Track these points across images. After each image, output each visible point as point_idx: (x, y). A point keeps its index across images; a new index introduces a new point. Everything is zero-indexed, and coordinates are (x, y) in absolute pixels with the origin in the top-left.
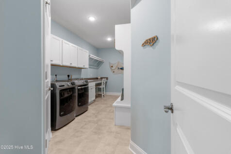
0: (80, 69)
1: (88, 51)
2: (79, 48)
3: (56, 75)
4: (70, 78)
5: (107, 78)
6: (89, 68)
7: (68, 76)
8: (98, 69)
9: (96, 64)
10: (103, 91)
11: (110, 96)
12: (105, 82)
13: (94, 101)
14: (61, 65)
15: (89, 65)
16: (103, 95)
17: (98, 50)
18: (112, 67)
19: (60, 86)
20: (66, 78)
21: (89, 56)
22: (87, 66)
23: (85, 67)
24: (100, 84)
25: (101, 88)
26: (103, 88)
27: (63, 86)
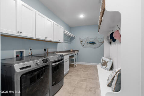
0: (56, 43)
1: (63, 28)
2: (55, 23)
3: (31, 49)
4: (46, 51)
5: (78, 51)
6: (64, 42)
7: (45, 50)
8: (70, 43)
9: (69, 39)
10: (75, 61)
11: (81, 65)
12: (76, 54)
13: (69, 71)
14: (35, 38)
15: (64, 40)
16: (75, 65)
17: (70, 28)
18: (82, 41)
19: (21, 69)
20: (42, 51)
21: (64, 32)
22: (62, 41)
23: (60, 41)
24: (73, 56)
25: (73, 60)
26: (75, 59)
27: (30, 66)
